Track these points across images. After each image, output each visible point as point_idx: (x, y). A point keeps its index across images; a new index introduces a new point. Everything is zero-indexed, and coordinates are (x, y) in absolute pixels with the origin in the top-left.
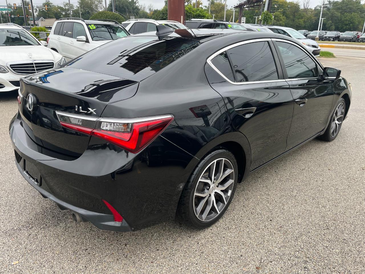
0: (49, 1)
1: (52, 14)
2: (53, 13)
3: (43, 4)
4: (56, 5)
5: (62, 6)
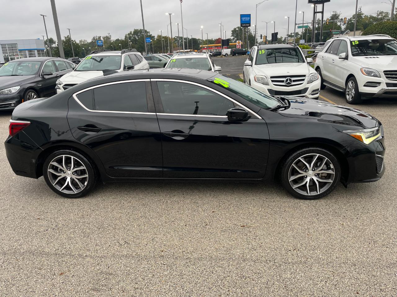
0: (361, 12)
1: (361, 26)
2: (362, 24)
3: (353, 16)
4: (369, 15)
5: (375, 15)
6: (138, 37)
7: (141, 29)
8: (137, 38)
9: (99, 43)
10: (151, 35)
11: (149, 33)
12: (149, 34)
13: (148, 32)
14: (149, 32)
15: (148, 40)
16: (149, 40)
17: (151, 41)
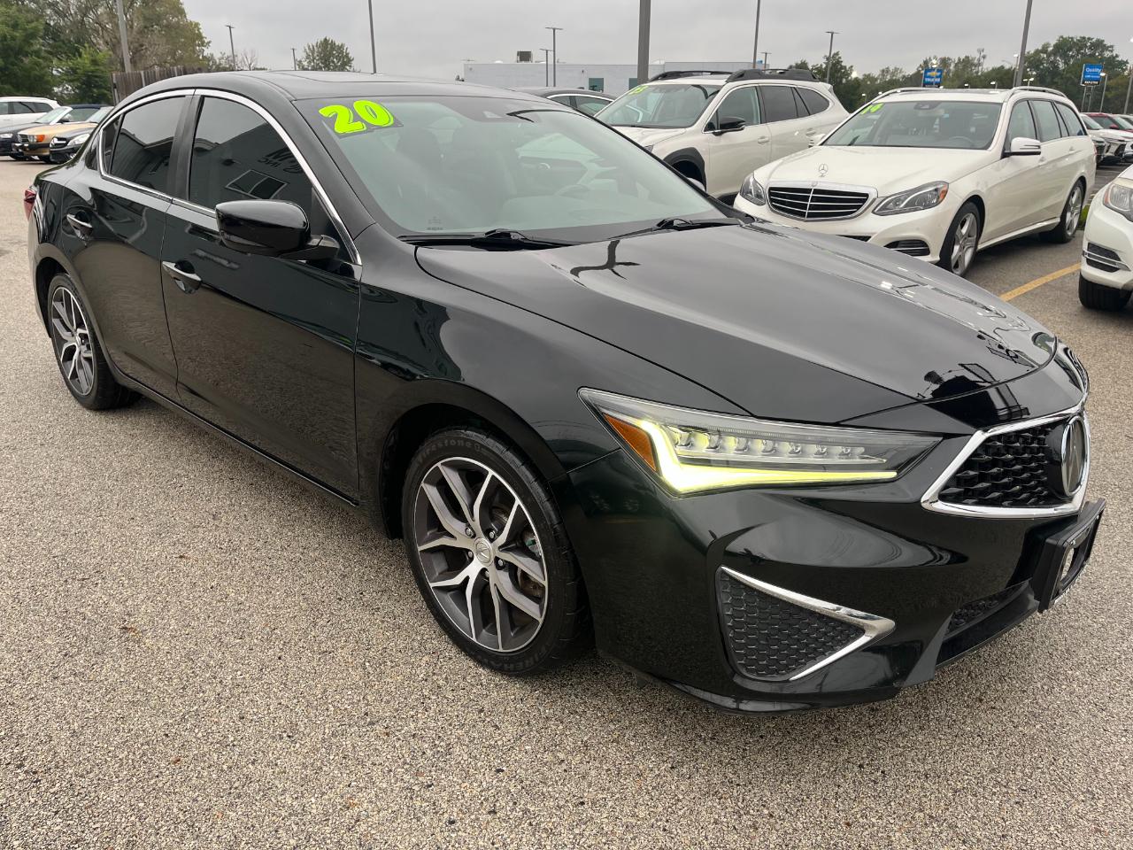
6: (1065, 63)
7: (1084, 38)
8: (1061, 66)
9: (930, 77)
10: (1117, 56)
11: (1112, 51)
12: (1107, 54)
13: (1106, 48)
14: (1112, 47)
15: (1090, 73)
16: (1097, 74)
17: (1102, 74)
